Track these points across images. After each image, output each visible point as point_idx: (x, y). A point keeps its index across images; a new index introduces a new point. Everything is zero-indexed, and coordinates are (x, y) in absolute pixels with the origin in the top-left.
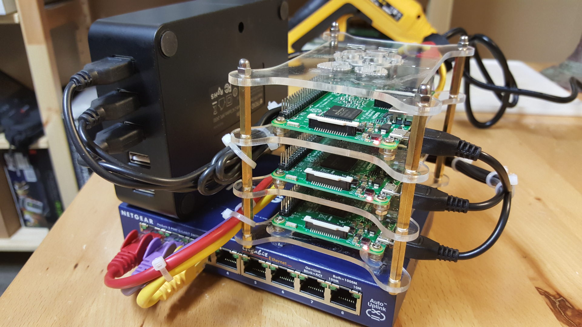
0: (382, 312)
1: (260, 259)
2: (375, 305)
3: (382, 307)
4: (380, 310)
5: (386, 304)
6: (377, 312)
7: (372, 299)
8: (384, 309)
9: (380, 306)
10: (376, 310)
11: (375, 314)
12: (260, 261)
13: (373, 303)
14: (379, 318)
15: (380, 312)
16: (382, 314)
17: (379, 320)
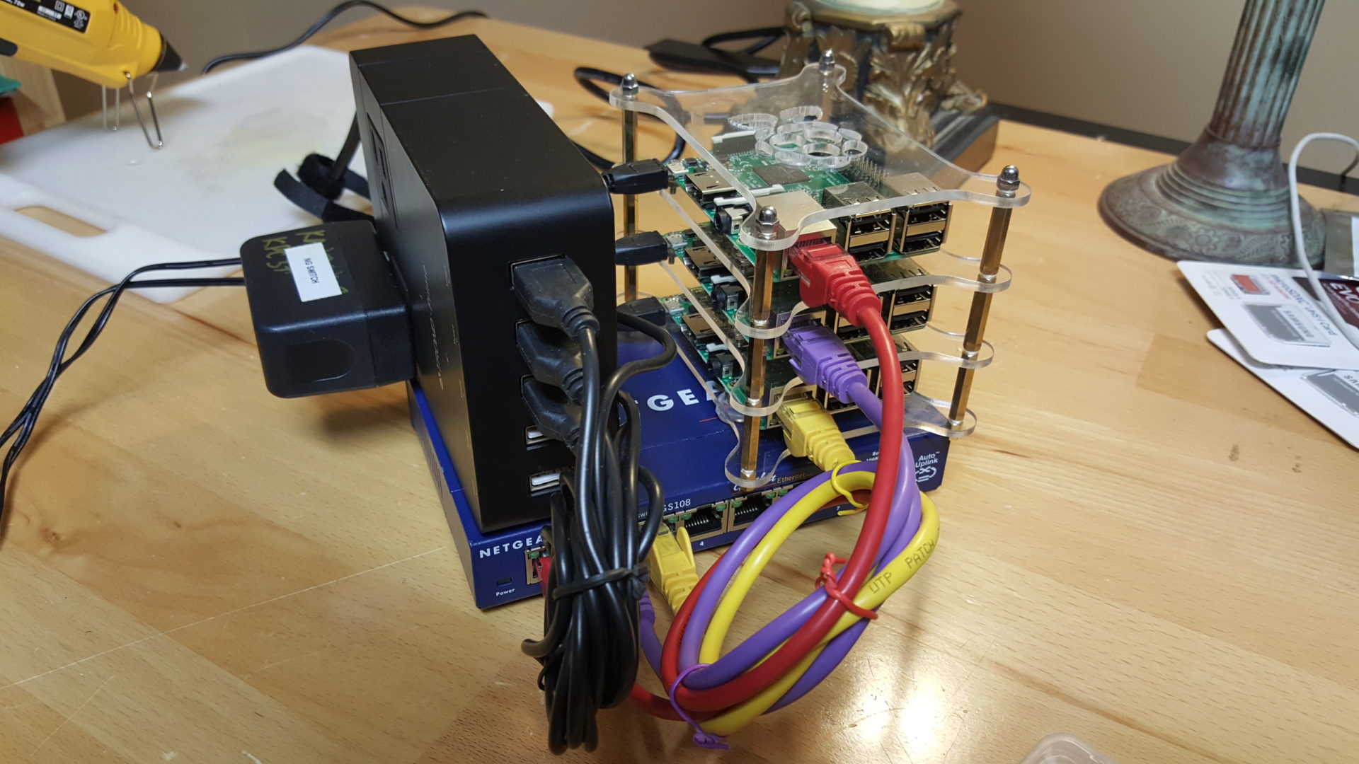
0: (932, 465)
1: (763, 490)
2: (925, 461)
3: (933, 459)
4: (929, 465)
5: (938, 452)
6: (926, 470)
7: (922, 457)
8: (936, 461)
9: (931, 459)
10: (925, 467)
11: (925, 474)
12: (763, 493)
13: (921, 461)
14: (928, 476)
15: (929, 467)
16: (934, 469)
17: (927, 479)
